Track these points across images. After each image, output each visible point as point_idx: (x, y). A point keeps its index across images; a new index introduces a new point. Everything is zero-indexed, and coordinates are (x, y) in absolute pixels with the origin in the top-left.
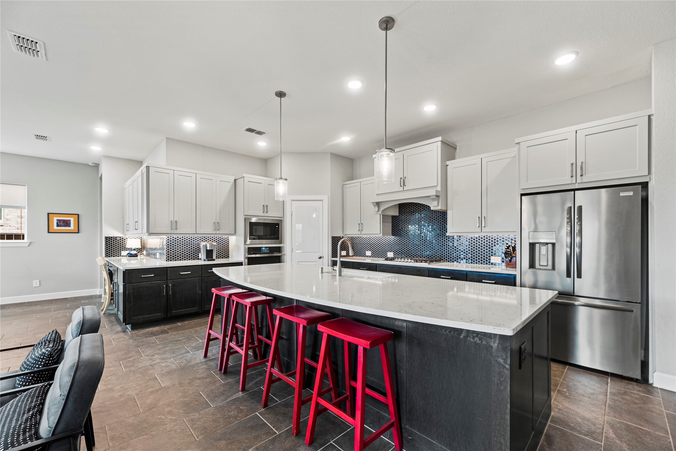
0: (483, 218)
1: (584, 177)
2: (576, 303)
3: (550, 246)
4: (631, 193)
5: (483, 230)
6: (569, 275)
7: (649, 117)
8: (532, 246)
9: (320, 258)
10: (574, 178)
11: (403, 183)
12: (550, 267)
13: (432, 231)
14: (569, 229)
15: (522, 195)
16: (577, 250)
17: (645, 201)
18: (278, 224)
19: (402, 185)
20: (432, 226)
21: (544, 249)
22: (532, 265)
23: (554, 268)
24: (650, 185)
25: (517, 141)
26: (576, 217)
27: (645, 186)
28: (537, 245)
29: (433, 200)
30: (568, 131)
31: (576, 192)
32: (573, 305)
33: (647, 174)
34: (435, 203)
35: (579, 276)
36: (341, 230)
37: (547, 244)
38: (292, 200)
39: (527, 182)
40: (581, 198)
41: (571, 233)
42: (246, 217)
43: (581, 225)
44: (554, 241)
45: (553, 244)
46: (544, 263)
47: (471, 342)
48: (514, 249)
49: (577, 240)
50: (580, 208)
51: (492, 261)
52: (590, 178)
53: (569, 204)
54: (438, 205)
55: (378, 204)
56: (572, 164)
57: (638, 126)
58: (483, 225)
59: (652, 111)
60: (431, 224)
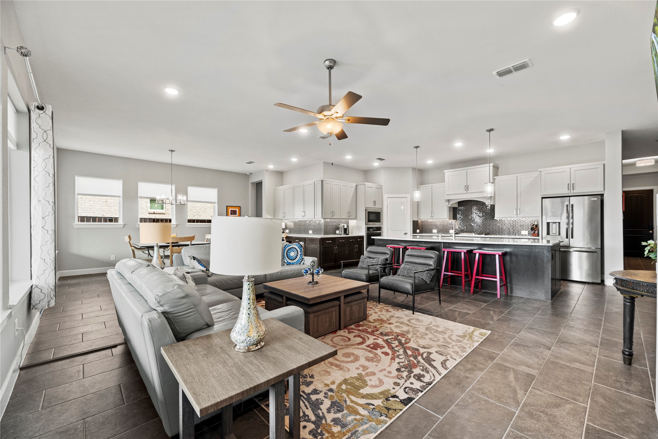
0: (518, 209)
1: (574, 190)
2: (571, 250)
3: (558, 224)
4: (596, 199)
5: (518, 216)
6: (567, 237)
7: (604, 165)
8: (548, 224)
9: (405, 234)
10: (569, 191)
11: (467, 188)
12: (558, 234)
13: (482, 216)
14: (567, 215)
15: (542, 198)
16: (571, 226)
17: (602, 202)
18: (380, 213)
19: (466, 189)
20: (482, 214)
21: (554, 225)
22: (548, 233)
23: (559, 234)
24: (605, 195)
25: (540, 170)
26: (571, 209)
27: (602, 195)
28: (551, 224)
29: (488, 199)
30: (566, 168)
31: (571, 197)
32: (569, 251)
33: (603, 190)
34: (489, 201)
35: (572, 237)
36: (416, 216)
37: (556, 223)
38: (388, 198)
39: (545, 191)
40: (573, 200)
41: (568, 217)
42: (366, 208)
43: (573, 213)
44: (559, 221)
45: (559, 223)
46: (554, 232)
47: (537, 251)
48: (537, 226)
49: (571, 221)
50: (572, 205)
51: (522, 234)
52: (577, 191)
53: (567, 203)
54: (491, 202)
55: (449, 201)
56: (568, 184)
57: (599, 169)
58: (518, 213)
59: (605, 162)
60: (481, 212)
